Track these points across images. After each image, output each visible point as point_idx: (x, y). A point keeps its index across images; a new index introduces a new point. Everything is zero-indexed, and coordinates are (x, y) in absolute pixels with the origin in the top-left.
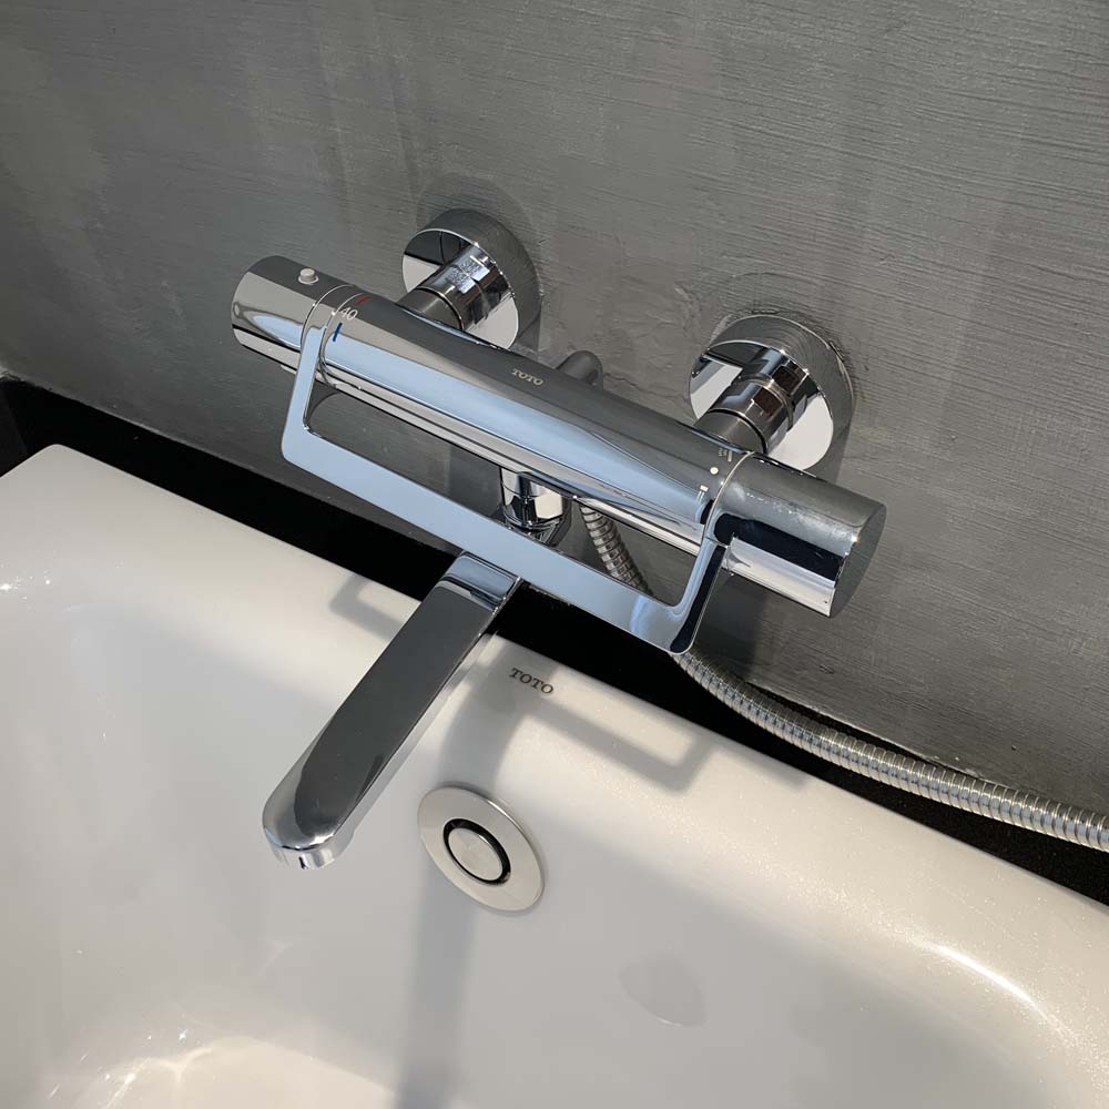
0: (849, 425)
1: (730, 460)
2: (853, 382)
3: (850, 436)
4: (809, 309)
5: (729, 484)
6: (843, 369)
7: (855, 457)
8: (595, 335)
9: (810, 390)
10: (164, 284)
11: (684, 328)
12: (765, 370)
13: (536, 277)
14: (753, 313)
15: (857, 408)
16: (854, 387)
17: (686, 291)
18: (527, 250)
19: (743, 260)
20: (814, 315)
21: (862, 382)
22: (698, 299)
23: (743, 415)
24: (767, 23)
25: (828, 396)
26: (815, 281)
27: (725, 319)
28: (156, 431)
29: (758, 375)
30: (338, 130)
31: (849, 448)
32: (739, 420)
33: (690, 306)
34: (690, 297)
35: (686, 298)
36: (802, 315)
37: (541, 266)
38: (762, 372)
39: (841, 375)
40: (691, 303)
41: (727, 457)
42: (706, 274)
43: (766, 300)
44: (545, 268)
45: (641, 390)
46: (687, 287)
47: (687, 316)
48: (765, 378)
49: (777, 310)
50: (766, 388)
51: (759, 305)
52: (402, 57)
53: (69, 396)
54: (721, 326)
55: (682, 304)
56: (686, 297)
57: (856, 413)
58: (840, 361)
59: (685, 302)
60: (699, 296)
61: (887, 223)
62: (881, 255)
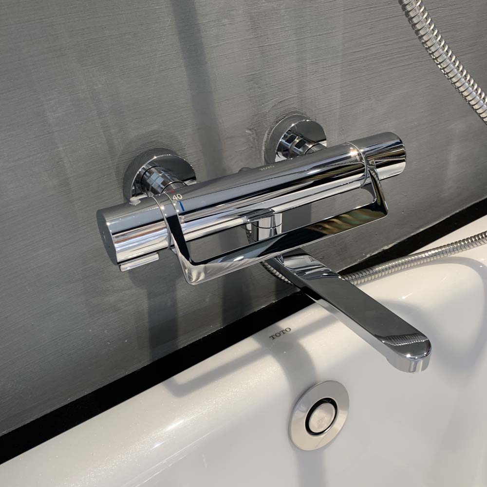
4: (295, 108)
14: (277, 122)
19: (270, 102)
26: (295, 95)
35: (251, 133)
42: (256, 118)
43: (280, 114)
46: (250, 128)
47: (252, 141)
51: (278, 118)
59: (250, 135)
60: (256, 129)
61: (313, 60)
62: (313, 73)
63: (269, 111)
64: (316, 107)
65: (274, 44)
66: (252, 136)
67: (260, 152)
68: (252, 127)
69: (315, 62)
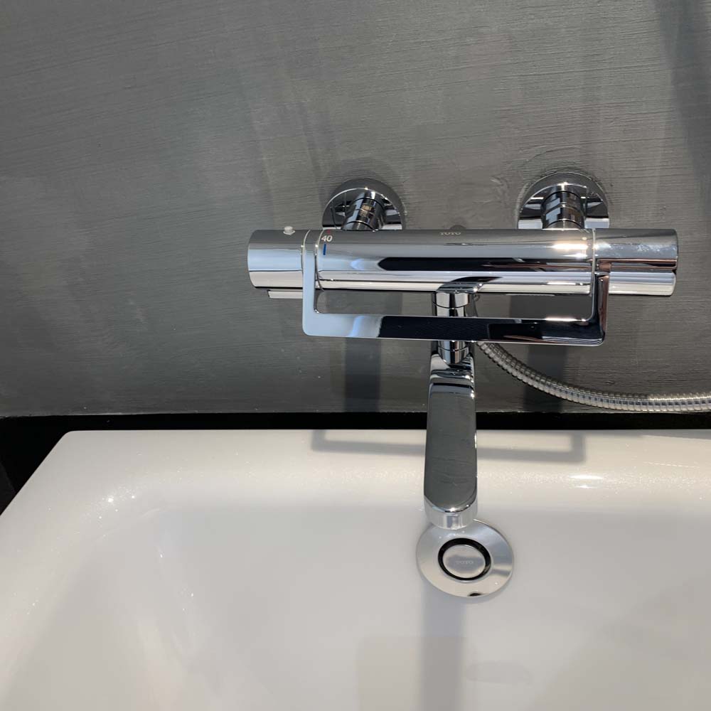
10: (132, 303)
11: (499, 202)
13: (402, 204)
14: (542, 177)
17: (498, 179)
18: (396, 190)
19: (532, 149)
20: (577, 166)
21: (610, 195)
22: (506, 181)
24: (533, 17)
26: (575, 146)
27: (525, 187)
28: (120, 414)
30: (264, 159)
34: (501, 182)
36: (570, 168)
37: (404, 197)
40: (502, 185)
42: (510, 165)
43: (548, 167)
44: (407, 197)
46: (499, 177)
47: (501, 194)
49: (555, 170)
51: (545, 171)
52: (308, 100)
53: (46, 415)
56: (499, 182)
58: (598, 185)
59: (498, 186)
60: (508, 179)
61: (612, 101)
62: (612, 120)
63: (530, 161)
64: (612, 168)
65: (544, 74)
66: (502, 187)
67: (512, 211)
68: (502, 176)
69: (615, 105)
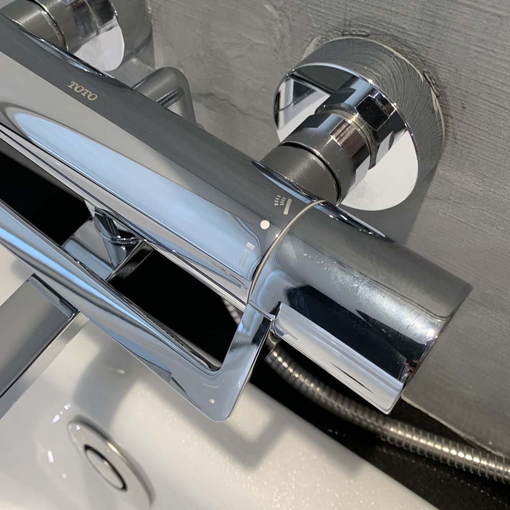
0: (436, 166)
1: (286, 212)
2: (446, 122)
3: (435, 177)
4: (404, 31)
5: (284, 237)
6: (436, 105)
7: (437, 198)
8: (198, 55)
9: (397, 126)
11: (275, 50)
12: (351, 101)
14: (343, 35)
15: (447, 149)
16: (446, 126)
17: (275, 7)
20: (409, 39)
21: (456, 122)
22: (288, 17)
23: (318, 153)
25: (415, 135)
27: (315, 41)
29: (342, 105)
31: (433, 189)
32: (314, 158)
33: (280, 26)
34: (280, 15)
35: (277, 16)
36: (396, 39)
38: (346, 102)
39: (433, 111)
40: (281, 22)
41: (283, 207)
43: (357, 19)
45: (241, 112)
46: (276, 3)
47: (278, 37)
48: (350, 110)
49: (368, 31)
50: (350, 122)
51: (350, 25)
54: (311, 49)
55: (273, 23)
56: (276, 14)
57: (445, 154)
58: (434, 96)
60: (290, 14)
66: (279, 24)
68: (280, 4)
